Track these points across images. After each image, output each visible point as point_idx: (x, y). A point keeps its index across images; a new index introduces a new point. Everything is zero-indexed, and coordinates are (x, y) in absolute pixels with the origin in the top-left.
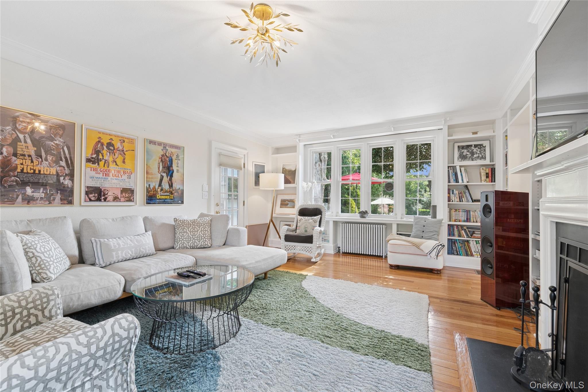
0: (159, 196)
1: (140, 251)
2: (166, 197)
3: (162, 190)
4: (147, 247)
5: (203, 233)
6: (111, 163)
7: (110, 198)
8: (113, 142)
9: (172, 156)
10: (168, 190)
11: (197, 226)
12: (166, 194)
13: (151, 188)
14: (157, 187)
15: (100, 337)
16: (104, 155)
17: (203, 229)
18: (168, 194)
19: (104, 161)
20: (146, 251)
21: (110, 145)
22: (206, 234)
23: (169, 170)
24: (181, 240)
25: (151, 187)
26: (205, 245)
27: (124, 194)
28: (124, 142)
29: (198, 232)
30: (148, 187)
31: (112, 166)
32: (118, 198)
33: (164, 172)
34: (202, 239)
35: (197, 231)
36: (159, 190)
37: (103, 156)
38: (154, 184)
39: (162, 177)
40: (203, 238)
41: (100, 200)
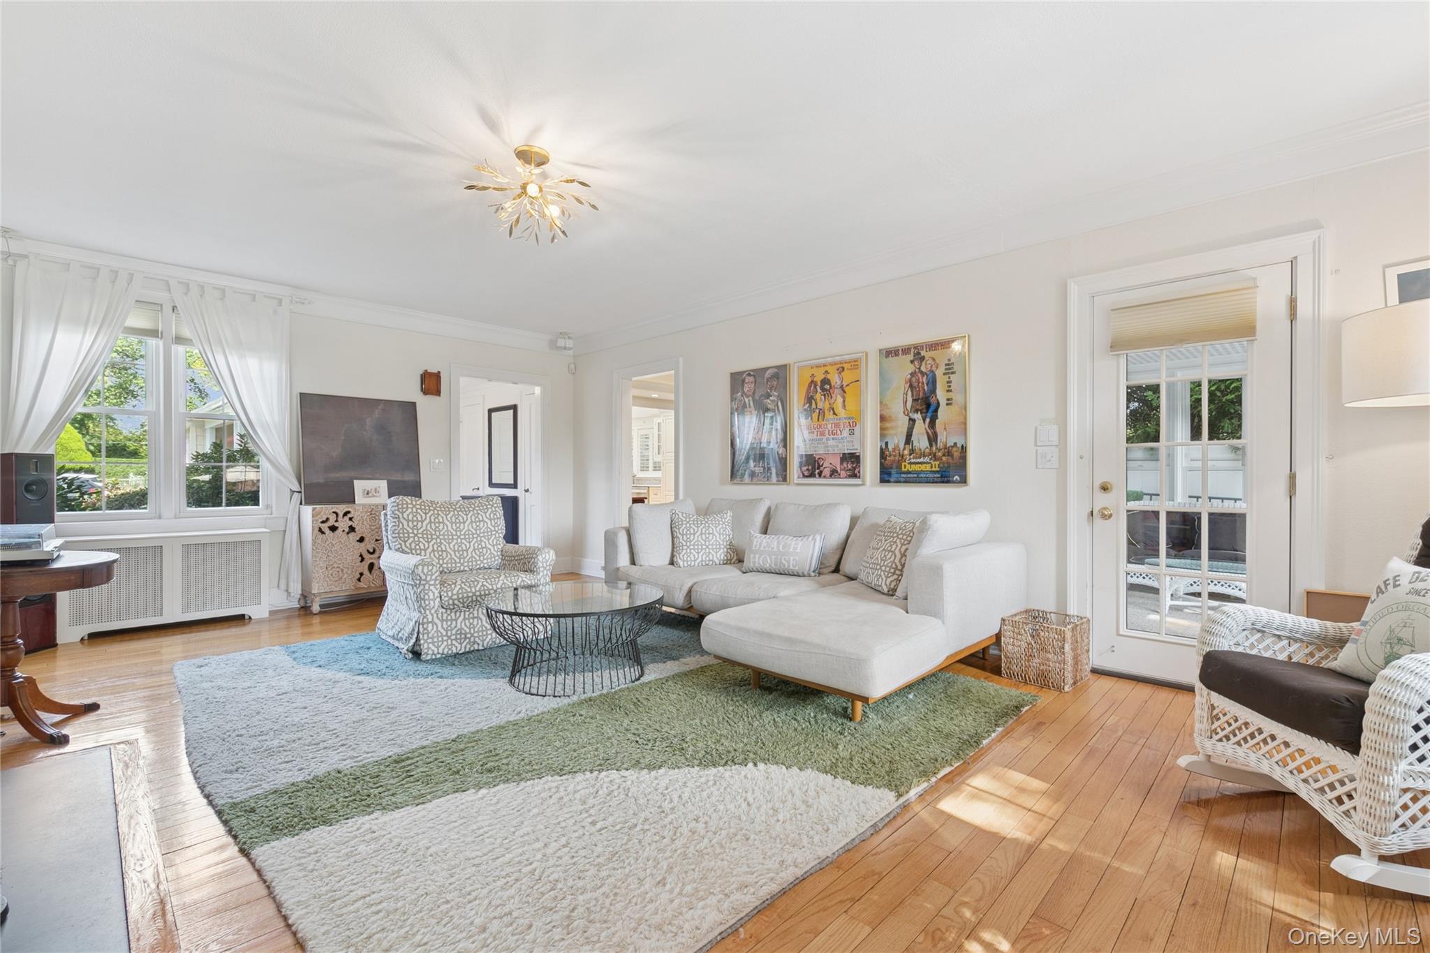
0: (906, 467)
1: (781, 563)
2: (923, 467)
3: (912, 451)
6: (826, 412)
7: (827, 472)
8: (829, 376)
9: (934, 369)
10: (927, 451)
12: (922, 460)
13: (890, 449)
14: (902, 446)
16: (818, 400)
18: (927, 459)
19: (817, 411)
20: (789, 566)
21: (825, 381)
23: (928, 405)
25: (891, 447)
27: (845, 465)
28: (843, 368)
30: (884, 447)
31: (829, 415)
32: (837, 472)
33: (916, 411)
36: (906, 452)
37: (816, 404)
38: (897, 440)
39: (913, 421)
41: (815, 476)
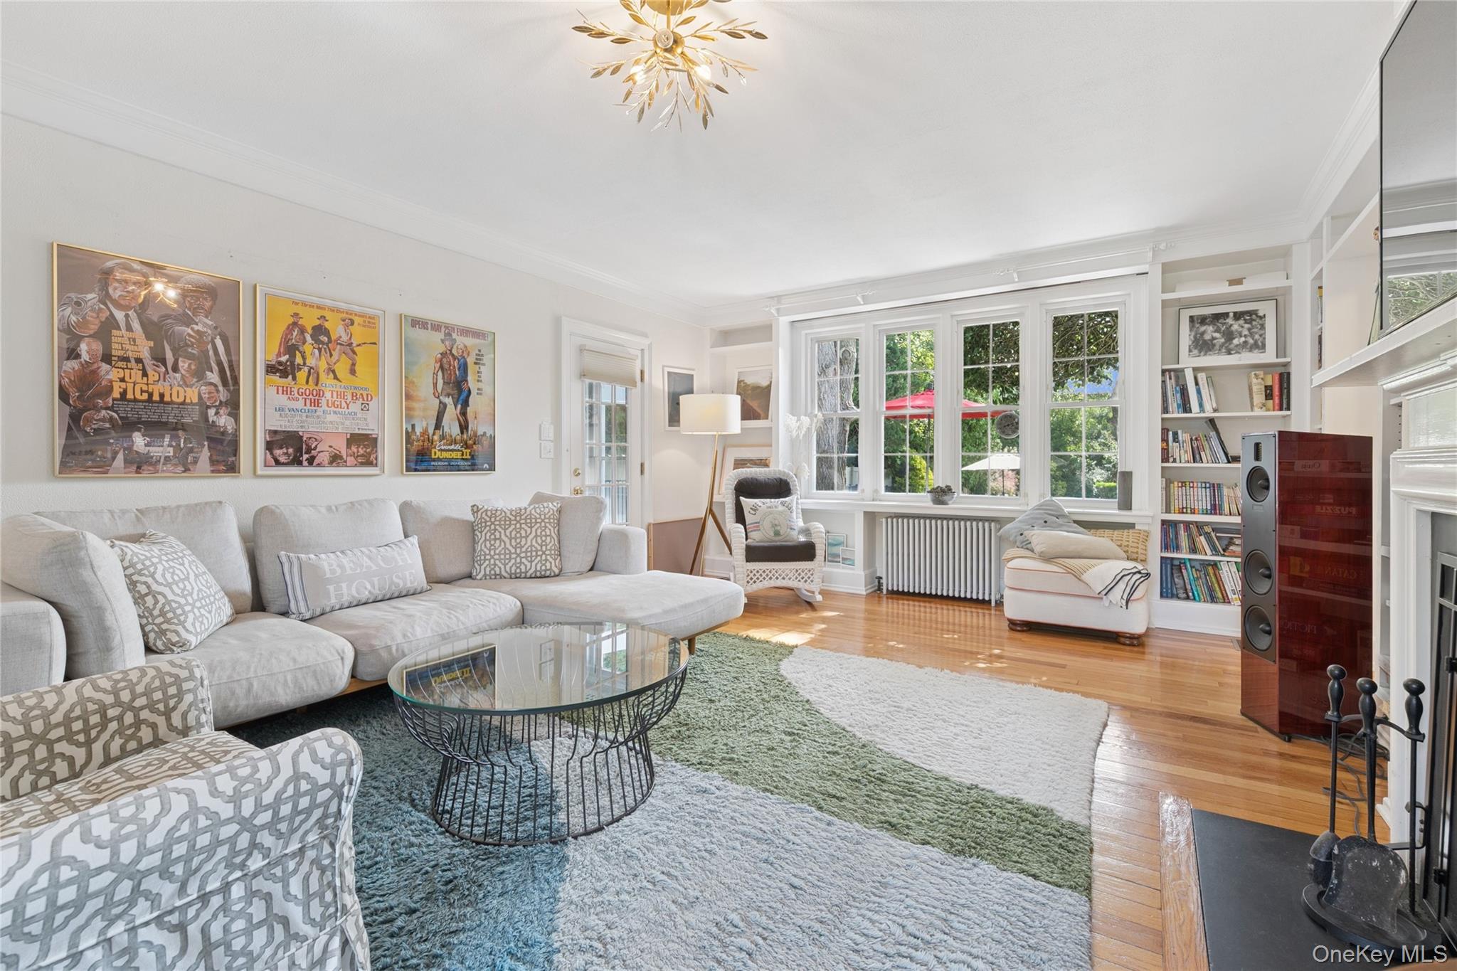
0: (436, 453)
1: (392, 582)
2: (454, 455)
3: (442, 438)
4: (407, 573)
5: (540, 541)
6: (323, 376)
7: (324, 457)
8: (327, 325)
9: (465, 355)
10: (458, 438)
11: (526, 524)
12: (452, 447)
13: (418, 434)
14: (431, 431)
15: (264, 782)
16: (308, 354)
17: (539, 531)
18: (458, 447)
19: (306, 369)
20: (405, 584)
21: (319, 330)
22: (546, 545)
23: (460, 391)
24: (488, 557)
25: (418, 430)
26: (546, 570)
27: (354, 449)
28: (352, 323)
29: (529, 539)
30: (410, 430)
31: (326, 380)
32: (341, 457)
33: (448, 395)
34: (537, 556)
35: (527, 537)
36: (436, 438)
37: (304, 358)
38: (424, 424)
39: (443, 407)
40: (540, 553)
41: (300, 463)
